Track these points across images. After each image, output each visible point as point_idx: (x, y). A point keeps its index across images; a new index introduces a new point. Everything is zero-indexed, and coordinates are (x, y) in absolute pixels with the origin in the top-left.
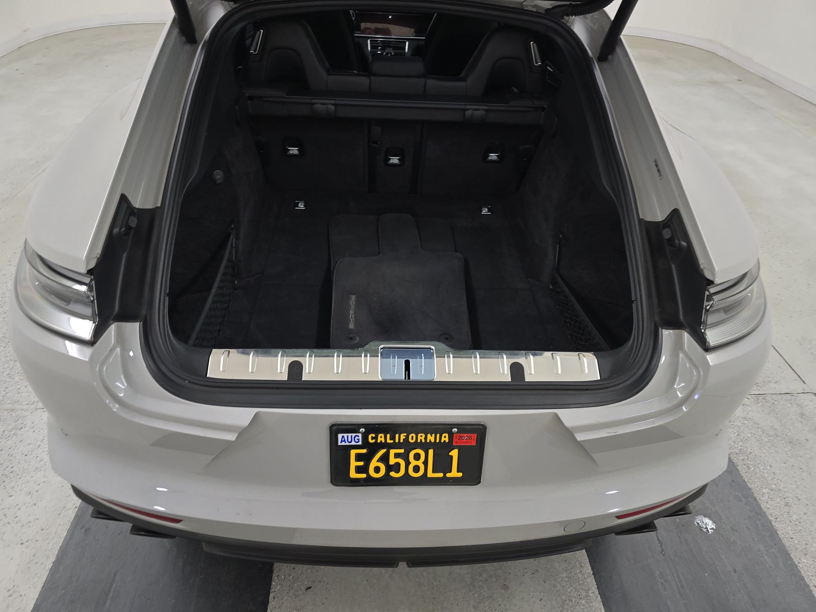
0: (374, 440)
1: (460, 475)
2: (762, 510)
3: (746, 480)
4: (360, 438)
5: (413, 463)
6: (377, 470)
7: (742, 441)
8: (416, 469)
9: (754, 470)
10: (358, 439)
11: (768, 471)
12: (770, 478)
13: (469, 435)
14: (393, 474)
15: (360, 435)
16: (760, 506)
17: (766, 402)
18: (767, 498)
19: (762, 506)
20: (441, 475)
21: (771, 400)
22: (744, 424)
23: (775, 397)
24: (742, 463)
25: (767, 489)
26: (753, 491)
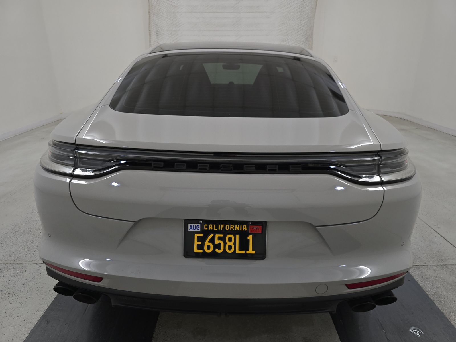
0: (207, 229)
1: (254, 252)
2: (452, 324)
3: (440, 308)
4: (200, 227)
5: (228, 243)
6: (209, 247)
7: (435, 288)
8: (230, 247)
9: (444, 303)
10: (199, 228)
11: (453, 304)
12: (454, 308)
13: (258, 226)
14: (217, 250)
15: (200, 225)
16: (450, 322)
17: (448, 269)
18: (454, 318)
19: (451, 322)
20: (243, 252)
21: (451, 268)
22: (436, 279)
23: (453, 267)
24: (436, 299)
25: (454, 313)
26: (445, 314)
